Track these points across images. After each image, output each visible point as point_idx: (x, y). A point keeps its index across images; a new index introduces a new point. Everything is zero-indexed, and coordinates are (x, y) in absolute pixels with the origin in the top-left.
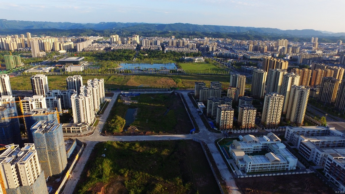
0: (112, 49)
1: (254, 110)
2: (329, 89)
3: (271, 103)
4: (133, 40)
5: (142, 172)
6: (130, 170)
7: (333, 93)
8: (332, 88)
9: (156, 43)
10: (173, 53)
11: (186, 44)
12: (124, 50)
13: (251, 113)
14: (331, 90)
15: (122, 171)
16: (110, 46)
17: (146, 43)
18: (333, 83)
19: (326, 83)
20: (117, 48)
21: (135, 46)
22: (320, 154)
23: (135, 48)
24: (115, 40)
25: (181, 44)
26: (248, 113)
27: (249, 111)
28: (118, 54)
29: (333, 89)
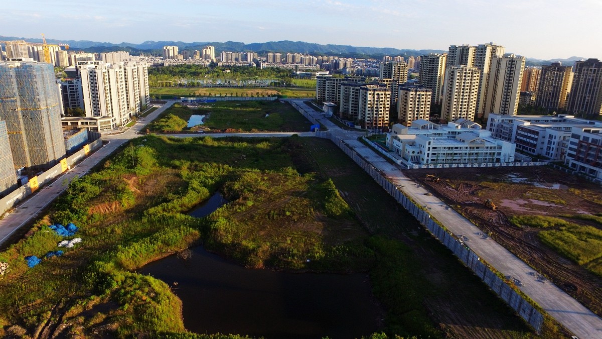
0: (167, 64)
1: (426, 91)
2: (555, 83)
3: (458, 79)
4: (204, 53)
5: (218, 164)
6: (192, 161)
7: (561, 90)
8: (559, 81)
9: (245, 58)
10: (276, 70)
11: (298, 60)
12: (188, 65)
13: (423, 97)
14: (558, 84)
15: (177, 163)
16: (162, 62)
17: (227, 58)
18: (560, 72)
19: (548, 74)
20: (174, 64)
21: (208, 61)
22: (555, 136)
23: (208, 64)
24: (171, 54)
25: (290, 60)
26: (418, 97)
27: (418, 93)
28: (177, 70)
29: (561, 84)
